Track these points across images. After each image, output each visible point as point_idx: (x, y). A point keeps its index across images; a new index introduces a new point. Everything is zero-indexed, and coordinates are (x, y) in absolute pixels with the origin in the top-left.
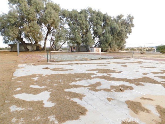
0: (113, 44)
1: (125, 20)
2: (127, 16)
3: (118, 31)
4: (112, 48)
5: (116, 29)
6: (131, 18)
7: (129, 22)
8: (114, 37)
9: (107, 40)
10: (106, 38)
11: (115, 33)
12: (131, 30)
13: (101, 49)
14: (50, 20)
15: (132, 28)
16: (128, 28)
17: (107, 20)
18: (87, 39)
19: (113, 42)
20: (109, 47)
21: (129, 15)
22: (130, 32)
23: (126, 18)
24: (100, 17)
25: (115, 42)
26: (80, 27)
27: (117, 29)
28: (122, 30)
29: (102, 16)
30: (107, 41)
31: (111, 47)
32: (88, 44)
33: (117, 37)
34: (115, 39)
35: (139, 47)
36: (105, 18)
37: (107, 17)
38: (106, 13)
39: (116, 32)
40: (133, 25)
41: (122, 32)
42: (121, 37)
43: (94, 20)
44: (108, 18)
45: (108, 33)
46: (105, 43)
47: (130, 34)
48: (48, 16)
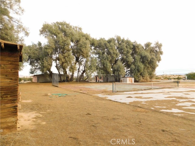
0: (145, 73)
1: (153, 48)
2: (155, 43)
3: (149, 60)
4: (144, 78)
5: (147, 58)
6: (159, 46)
7: (157, 49)
8: (145, 65)
9: (138, 69)
10: (138, 67)
11: (147, 62)
12: (160, 57)
13: (134, 78)
14: (85, 51)
15: (161, 56)
16: (157, 56)
17: (137, 48)
18: (118, 69)
19: (145, 71)
20: (141, 76)
21: (157, 42)
22: (159, 60)
23: (154, 45)
24: (130, 46)
25: (146, 70)
26: (111, 56)
27: (149, 58)
28: (153, 58)
29: (131, 44)
30: (138, 71)
31: (142, 76)
32: (120, 73)
33: (148, 65)
34: (146, 67)
35: (163, 75)
36: (135, 46)
37: (136, 45)
38: (135, 41)
39: (147, 60)
40: (161, 53)
41: (154, 61)
42: (152, 65)
43: (124, 49)
44: (137, 47)
45: (138, 62)
46: (137, 72)
47: (159, 62)
48: (84, 46)
